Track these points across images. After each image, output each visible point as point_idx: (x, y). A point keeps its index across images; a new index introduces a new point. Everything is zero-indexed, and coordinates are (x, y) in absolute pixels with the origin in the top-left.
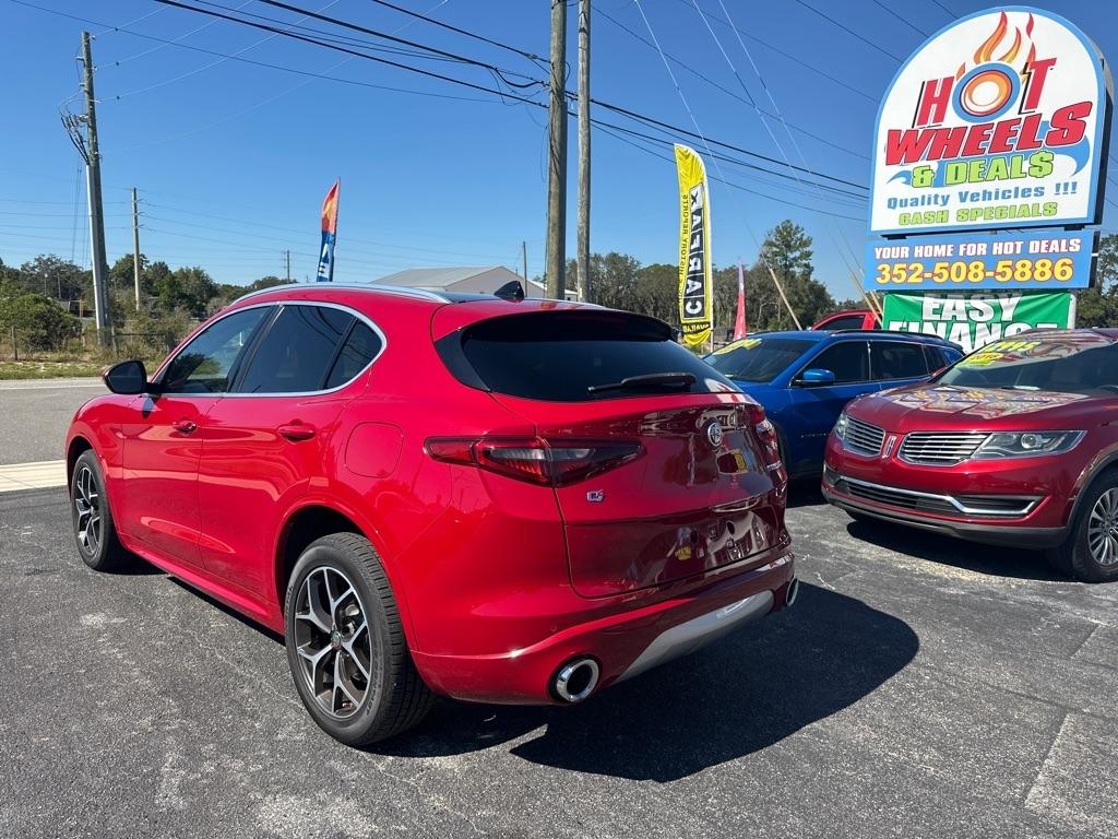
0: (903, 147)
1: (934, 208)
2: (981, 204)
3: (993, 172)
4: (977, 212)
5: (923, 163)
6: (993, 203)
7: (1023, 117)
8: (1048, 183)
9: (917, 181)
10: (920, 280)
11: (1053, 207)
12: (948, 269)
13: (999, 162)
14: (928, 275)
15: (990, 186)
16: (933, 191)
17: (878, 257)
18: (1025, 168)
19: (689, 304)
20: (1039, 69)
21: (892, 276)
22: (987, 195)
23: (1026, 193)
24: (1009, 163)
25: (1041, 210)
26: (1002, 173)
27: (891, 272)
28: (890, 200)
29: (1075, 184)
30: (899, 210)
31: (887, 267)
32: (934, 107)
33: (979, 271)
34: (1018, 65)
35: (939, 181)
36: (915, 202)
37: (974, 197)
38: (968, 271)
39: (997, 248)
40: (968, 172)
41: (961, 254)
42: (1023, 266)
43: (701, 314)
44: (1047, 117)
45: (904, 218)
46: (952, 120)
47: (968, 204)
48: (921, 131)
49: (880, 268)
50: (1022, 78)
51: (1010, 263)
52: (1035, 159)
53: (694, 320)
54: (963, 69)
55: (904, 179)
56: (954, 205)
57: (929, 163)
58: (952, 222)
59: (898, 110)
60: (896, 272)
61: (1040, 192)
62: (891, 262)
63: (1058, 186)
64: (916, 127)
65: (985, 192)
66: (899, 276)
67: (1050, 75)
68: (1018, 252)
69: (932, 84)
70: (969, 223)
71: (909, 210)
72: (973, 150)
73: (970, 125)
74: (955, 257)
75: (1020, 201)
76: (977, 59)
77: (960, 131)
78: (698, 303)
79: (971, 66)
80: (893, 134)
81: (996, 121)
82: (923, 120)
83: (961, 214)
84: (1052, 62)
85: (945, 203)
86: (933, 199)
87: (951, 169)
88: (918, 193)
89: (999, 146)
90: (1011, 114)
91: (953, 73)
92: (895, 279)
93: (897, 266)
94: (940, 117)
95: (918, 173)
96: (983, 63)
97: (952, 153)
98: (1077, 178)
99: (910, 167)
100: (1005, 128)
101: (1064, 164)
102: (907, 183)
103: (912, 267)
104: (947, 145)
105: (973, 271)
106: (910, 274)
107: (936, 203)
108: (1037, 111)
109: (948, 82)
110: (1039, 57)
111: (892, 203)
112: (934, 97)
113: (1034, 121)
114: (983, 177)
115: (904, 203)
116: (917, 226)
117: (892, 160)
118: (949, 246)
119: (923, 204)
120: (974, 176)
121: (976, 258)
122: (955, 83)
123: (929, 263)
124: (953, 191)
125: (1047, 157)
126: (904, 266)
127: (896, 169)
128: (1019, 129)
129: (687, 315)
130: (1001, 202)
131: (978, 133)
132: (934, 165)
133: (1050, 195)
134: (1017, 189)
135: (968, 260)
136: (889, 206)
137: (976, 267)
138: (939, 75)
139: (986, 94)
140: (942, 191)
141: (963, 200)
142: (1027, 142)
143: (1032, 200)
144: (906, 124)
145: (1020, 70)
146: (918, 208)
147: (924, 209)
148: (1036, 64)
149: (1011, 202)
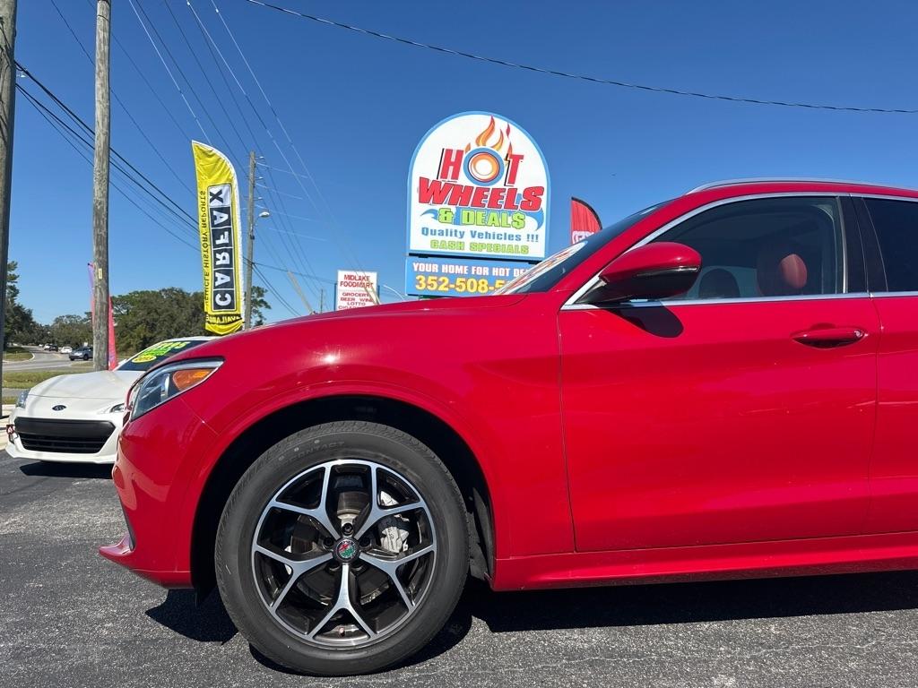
0: (431, 192)
1: (454, 239)
2: (485, 241)
3: (490, 222)
4: (482, 245)
5: (445, 206)
6: (492, 241)
7: (507, 188)
8: (523, 233)
9: (442, 218)
10: (447, 289)
11: (526, 249)
12: (465, 283)
13: (494, 215)
14: (452, 286)
15: (491, 230)
16: (454, 227)
17: (416, 269)
18: (510, 222)
19: (219, 296)
20: (515, 160)
21: (427, 285)
22: (488, 235)
23: (511, 237)
24: (500, 216)
25: (520, 250)
26: (496, 222)
27: (426, 282)
28: (423, 229)
29: (537, 236)
30: (430, 237)
31: (423, 278)
32: (451, 168)
33: (485, 286)
34: (502, 153)
35: (457, 221)
36: (441, 233)
37: (480, 235)
38: (478, 285)
39: (495, 272)
40: (476, 218)
41: (473, 273)
43: (231, 306)
44: (520, 191)
45: (434, 243)
46: (463, 180)
47: (476, 240)
48: (443, 183)
49: (418, 278)
50: (505, 163)
51: (503, 282)
52: (515, 217)
53: (222, 312)
54: (469, 147)
55: (433, 215)
56: (467, 239)
57: (450, 207)
58: (467, 251)
59: (426, 164)
60: (430, 282)
61: (518, 238)
62: (426, 274)
63: (528, 235)
64: (439, 179)
65: (486, 233)
66: (432, 285)
67: (521, 165)
68: (508, 275)
69: (449, 152)
70: (476, 253)
71: (438, 238)
72: (477, 203)
73: (475, 186)
74: (469, 276)
75: (507, 242)
76: (477, 142)
77: (469, 189)
78: (227, 296)
79: (474, 147)
80: (423, 181)
81: (491, 187)
82: (444, 175)
83: (472, 246)
85: (462, 237)
86: (453, 233)
87: (464, 213)
88: (443, 227)
89: (494, 204)
90: (500, 184)
91: (463, 148)
92: (429, 287)
93: (430, 278)
94: (455, 176)
95: (442, 212)
96: (481, 147)
97: (465, 203)
98: (539, 232)
99: (437, 207)
100: (497, 192)
101: (531, 223)
102: (435, 218)
103: (441, 279)
104: (461, 196)
105: (481, 285)
106: (440, 284)
107: (456, 235)
108: (515, 186)
109: (460, 153)
110: (515, 152)
111: (425, 231)
112: (450, 161)
113: (513, 192)
114: (485, 223)
115: (433, 233)
116: (443, 250)
117: (423, 200)
118: (466, 267)
119: (447, 235)
120: (480, 222)
121: (482, 276)
122: (465, 156)
123: (453, 278)
124: (467, 229)
125: (522, 216)
126: (435, 278)
127: (426, 207)
128: (505, 195)
129: (217, 307)
130: (496, 241)
131: (480, 193)
132: (453, 209)
133: (524, 242)
134: (505, 234)
135: (478, 277)
136: (423, 233)
137: (483, 283)
138: (455, 147)
139: (484, 168)
140: (460, 228)
141: (473, 236)
142: (510, 205)
143: (514, 243)
144: (432, 176)
145: (503, 157)
146: (444, 238)
147: (448, 239)
148: (513, 156)
149: (502, 242)
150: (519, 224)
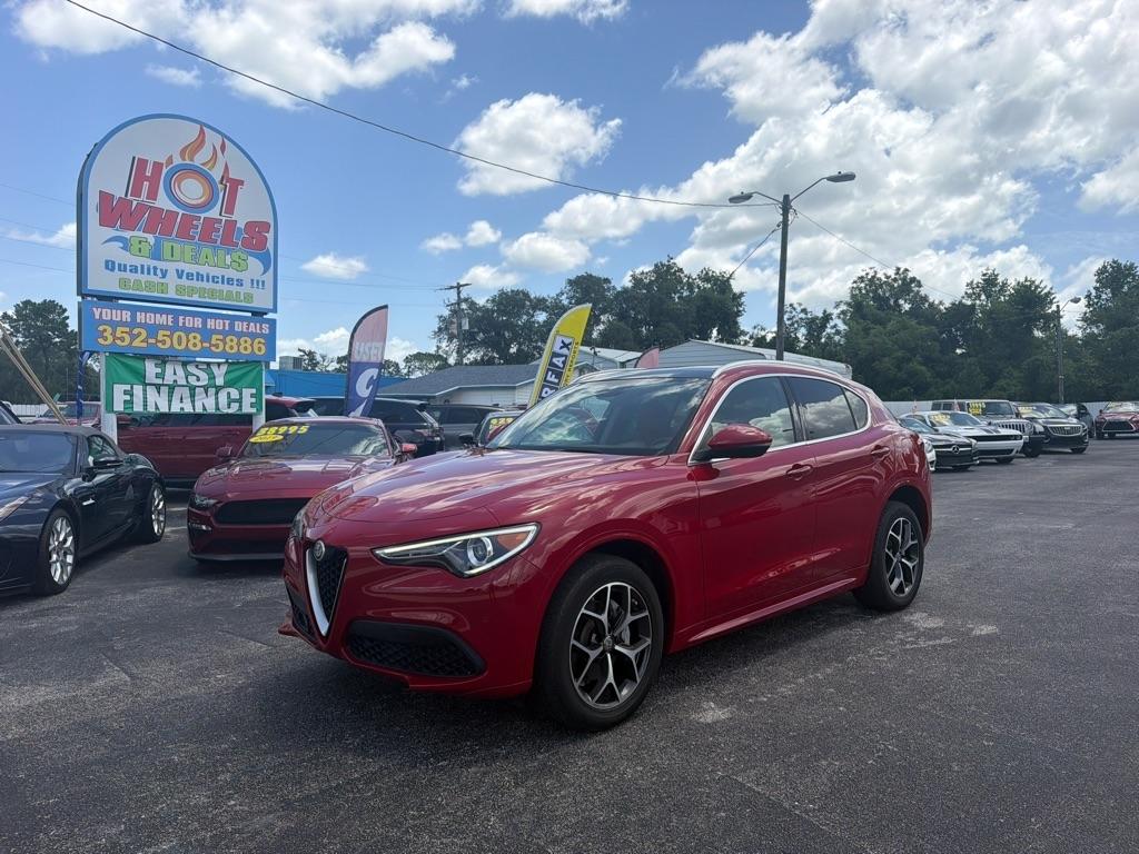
0: (117, 213)
1: (152, 278)
2: (195, 283)
4: (192, 288)
5: (138, 233)
6: (204, 284)
7: (224, 219)
8: (246, 277)
9: (134, 249)
10: (144, 345)
11: (249, 297)
12: (171, 337)
13: (206, 251)
14: (152, 341)
15: (204, 270)
16: (153, 263)
17: (97, 317)
18: (228, 262)
20: (235, 185)
21: (115, 338)
22: (200, 277)
23: (230, 281)
24: (215, 254)
25: (242, 298)
26: (210, 259)
27: (113, 334)
28: (107, 262)
29: (263, 282)
30: (117, 274)
31: (109, 329)
32: (146, 184)
33: (197, 341)
34: (217, 174)
35: (156, 254)
36: (134, 269)
37: (189, 276)
38: (188, 341)
39: (211, 323)
41: (181, 324)
42: (232, 340)
44: (241, 225)
45: (124, 283)
46: (163, 202)
47: (184, 282)
48: (135, 203)
49: (101, 328)
50: (221, 187)
51: (221, 337)
52: (235, 256)
54: (170, 160)
55: (121, 245)
56: (172, 279)
57: (146, 235)
58: (172, 294)
60: (118, 334)
61: (240, 283)
62: (114, 324)
63: (252, 280)
64: (129, 197)
65: (198, 274)
66: (122, 339)
67: (241, 191)
68: (227, 328)
69: (142, 162)
71: (128, 275)
72: (184, 234)
73: (181, 212)
74: (174, 328)
75: (226, 287)
76: (182, 155)
77: (172, 214)
79: (177, 161)
80: (105, 197)
81: (203, 216)
82: (137, 193)
83: (179, 289)
84: (242, 183)
85: (164, 277)
86: (152, 271)
87: (167, 246)
88: (138, 261)
89: (206, 237)
90: (214, 213)
91: (162, 160)
92: (118, 342)
93: (119, 329)
94: (153, 195)
95: (135, 242)
96: (188, 162)
97: (167, 232)
98: (264, 278)
99: (127, 234)
100: (210, 224)
101: (255, 265)
102: (124, 248)
103: (136, 331)
104: (160, 223)
105: (192, 341)
106: (134, 337)
107: (155, 274)
108: (234, 218)
109: (158, 167)
111: (110, 266)
112: (145, 173)
113: (231, 225)
114: (195, 260)
115: (123, 268)
116: (138, 292)
117: (105, 222)
118: (170, 316)
119: (142, 272)
120: (188, 258)
121: (194, 330)
122: (165, 171)
123: (153, 330)
124: (171, 267)
125: (243, 256)
126: (127, 329)
128: (221, 227)
130: (210, 285)
132: (151, 238)
133: (246, 288)
134: (223, 277)
135: (188, 331)
136: (107, 267)
137: (195, 338)
138: (152, 158)
139: (192, 191)
140: (160, 265)
141: (180, 277)
142: (228, 241)
143: (235, 289)
144: (119, 191)
145: (218, 179)
146: (139, 276)
147: (144, 278)
148: (229, 180)
149: (218, 286)
150: (242, 266)
